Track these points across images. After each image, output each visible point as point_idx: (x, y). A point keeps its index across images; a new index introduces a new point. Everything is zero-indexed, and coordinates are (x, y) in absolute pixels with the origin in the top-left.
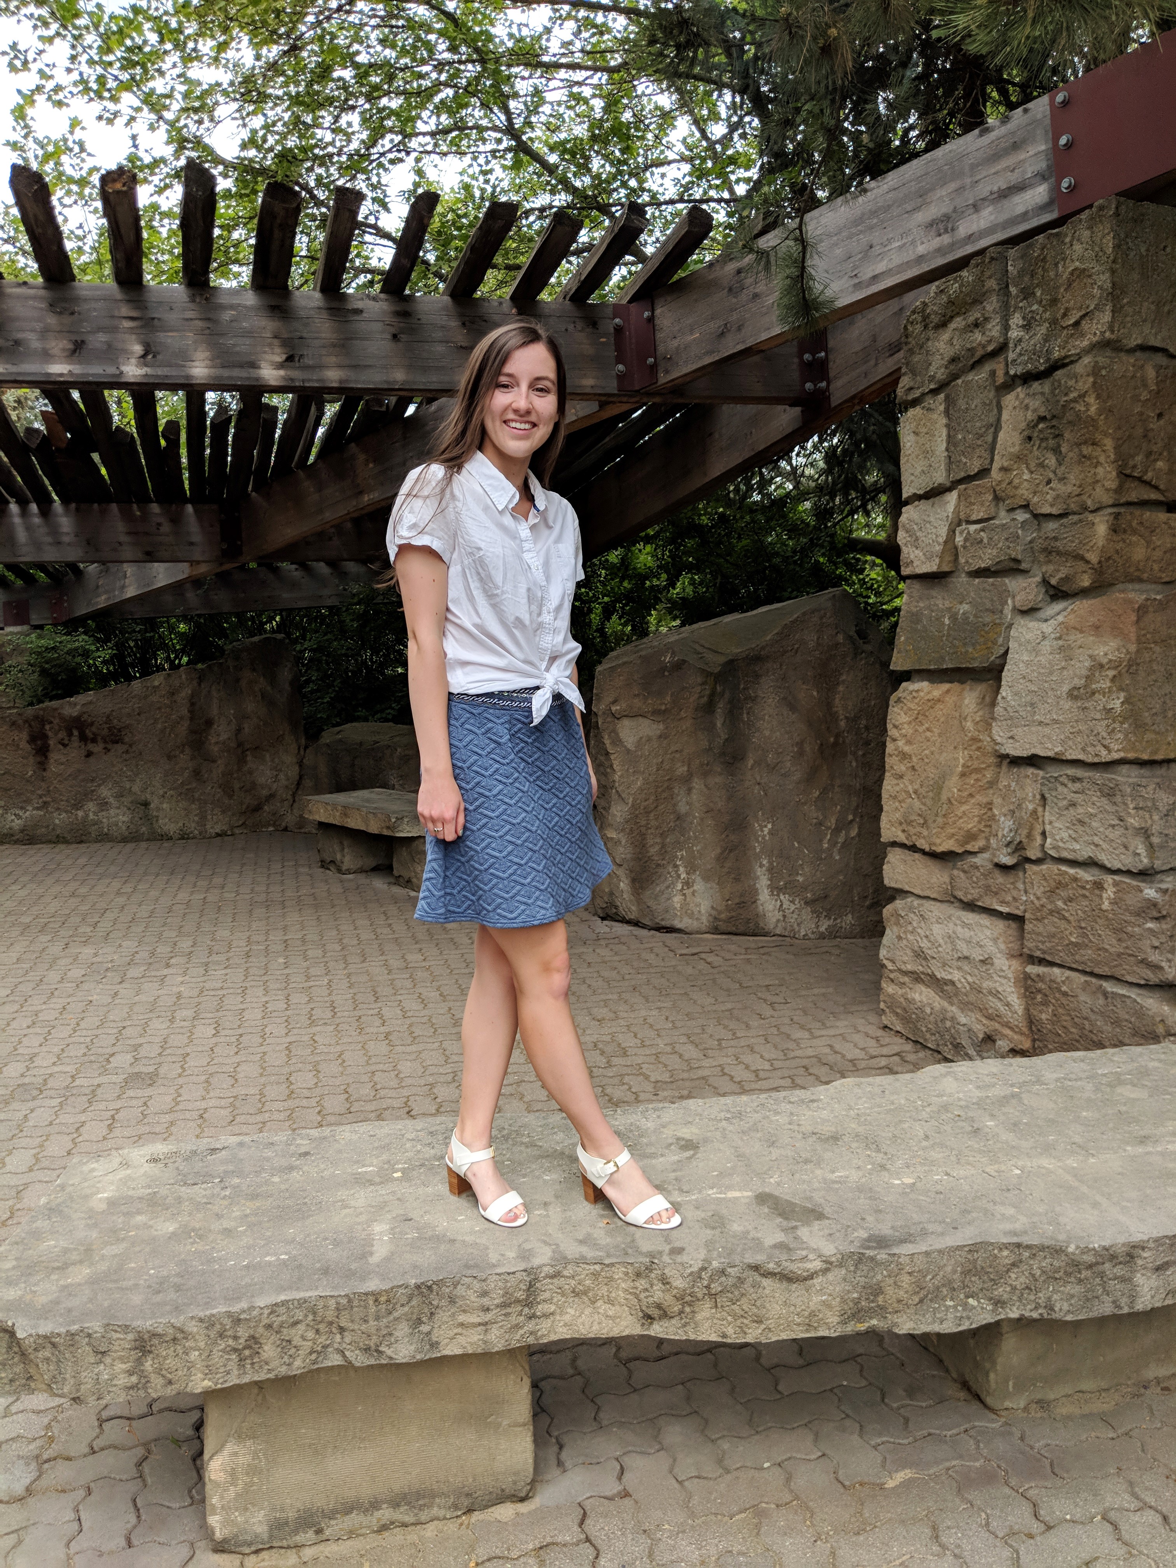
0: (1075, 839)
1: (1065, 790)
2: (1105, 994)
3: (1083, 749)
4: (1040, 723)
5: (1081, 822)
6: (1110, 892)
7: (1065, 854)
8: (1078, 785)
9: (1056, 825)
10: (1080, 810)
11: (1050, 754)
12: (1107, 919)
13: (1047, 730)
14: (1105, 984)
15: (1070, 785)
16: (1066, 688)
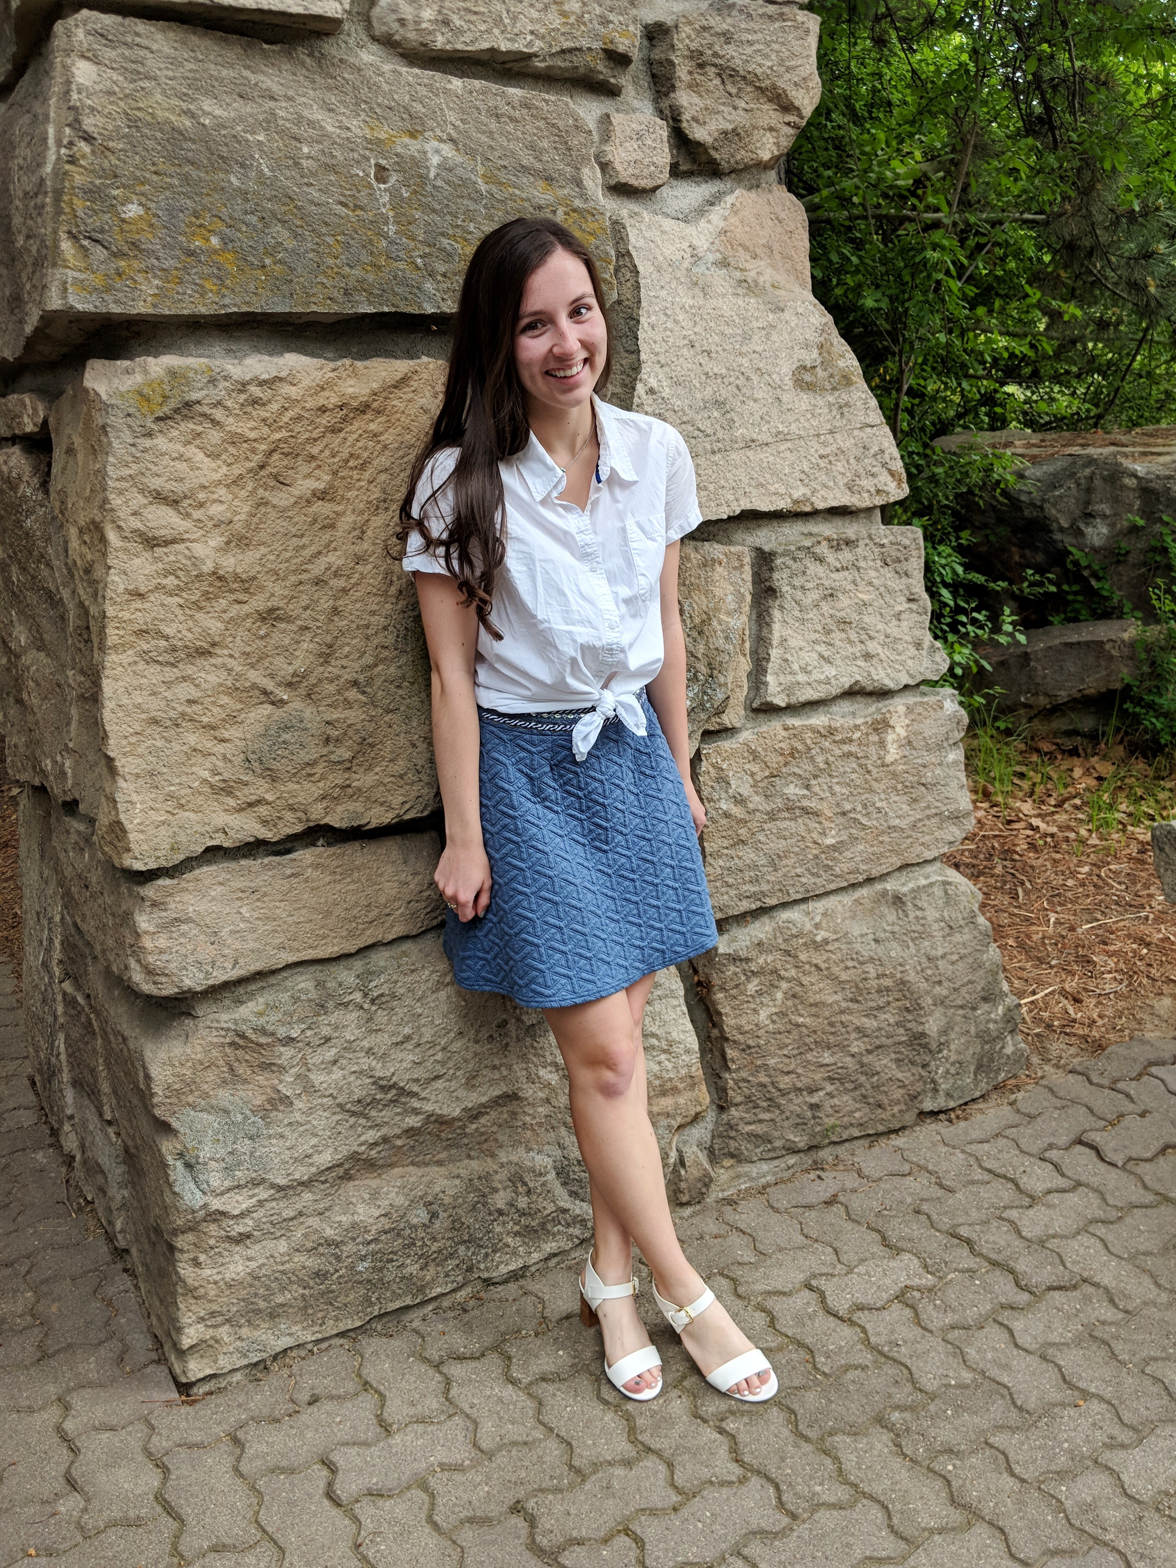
0: (828, 661)
1: (820, 570)
2: (898, 900)
3: (850, 488)
4: (750, 444)
5: (844, 623)
6: (900, 729)
7: (810, 694)
8: (846, 555)
9: (792, 643)
10: (844, 601)
11: (782, 504)
12: (894, 775)
13: (766, 456)
14: (890, 885)
15: (831, 557)
16: (785, 369)
